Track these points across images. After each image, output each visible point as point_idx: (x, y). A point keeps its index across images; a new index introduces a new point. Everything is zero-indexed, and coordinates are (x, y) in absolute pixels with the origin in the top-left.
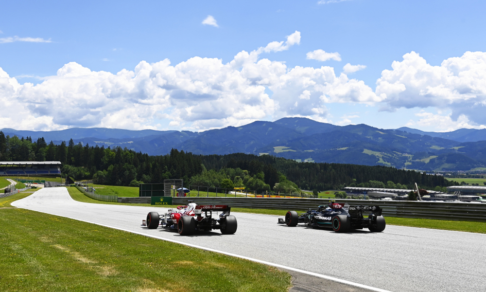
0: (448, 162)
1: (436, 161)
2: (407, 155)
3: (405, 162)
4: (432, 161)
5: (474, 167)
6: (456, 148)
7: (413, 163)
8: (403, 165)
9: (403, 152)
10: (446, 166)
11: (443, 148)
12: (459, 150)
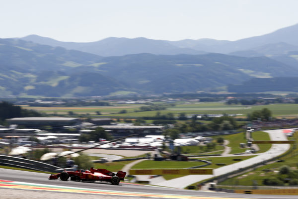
0: (82, 84)
1: (67, 84)
2: (29, 76)
3: (26, 85)
4: (61, 83)
5: (114, 91)
6: (96, 65)
7: (36, 86)
8: (22, 90)
9: (25, 72)
10: (80, 89)
11: (79, 65)
12: (101, 67)
